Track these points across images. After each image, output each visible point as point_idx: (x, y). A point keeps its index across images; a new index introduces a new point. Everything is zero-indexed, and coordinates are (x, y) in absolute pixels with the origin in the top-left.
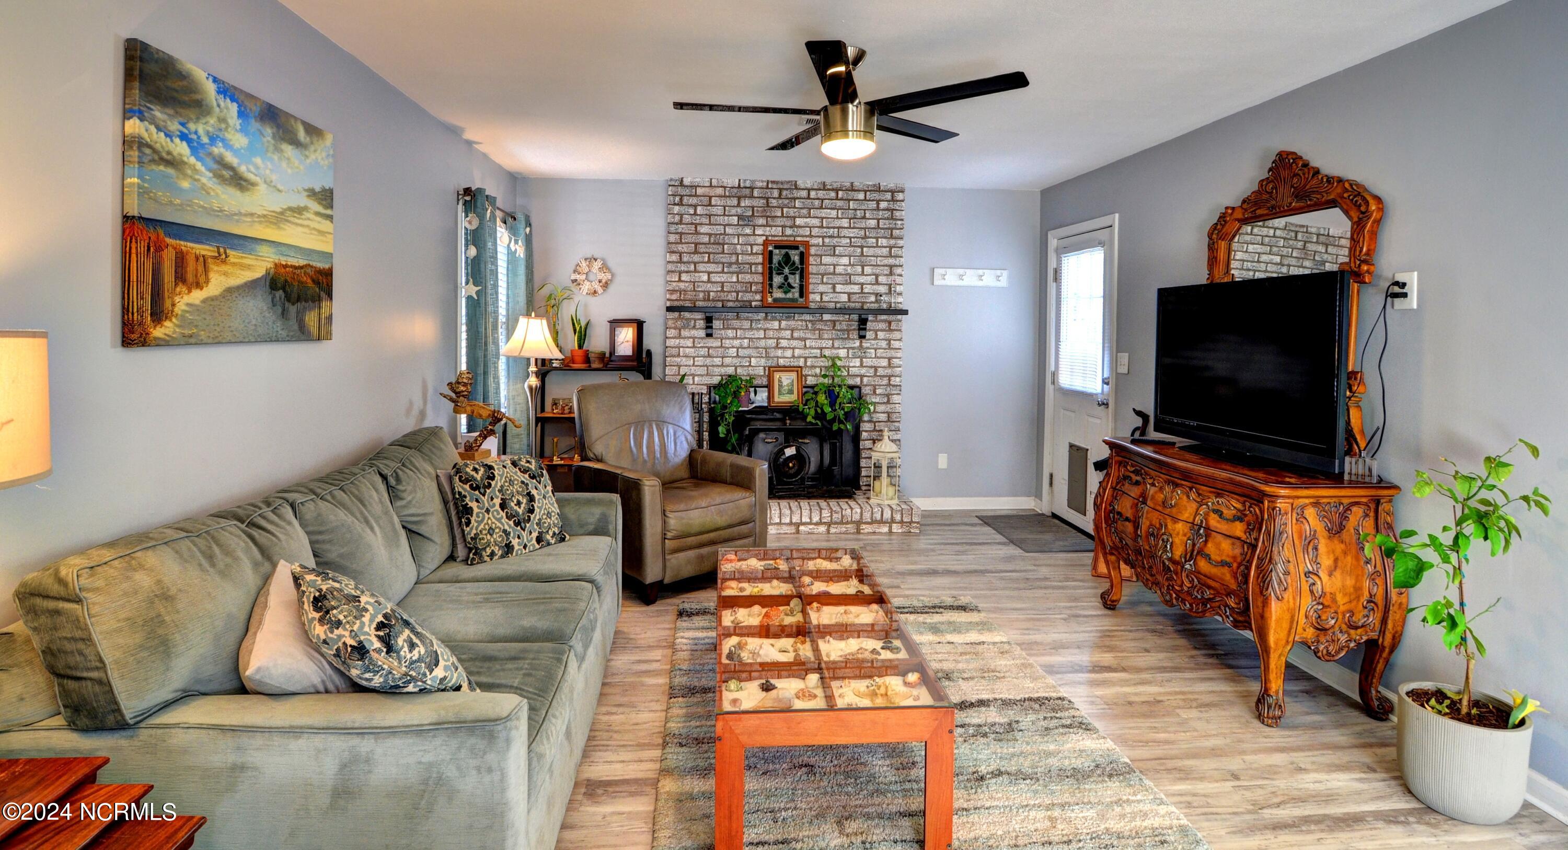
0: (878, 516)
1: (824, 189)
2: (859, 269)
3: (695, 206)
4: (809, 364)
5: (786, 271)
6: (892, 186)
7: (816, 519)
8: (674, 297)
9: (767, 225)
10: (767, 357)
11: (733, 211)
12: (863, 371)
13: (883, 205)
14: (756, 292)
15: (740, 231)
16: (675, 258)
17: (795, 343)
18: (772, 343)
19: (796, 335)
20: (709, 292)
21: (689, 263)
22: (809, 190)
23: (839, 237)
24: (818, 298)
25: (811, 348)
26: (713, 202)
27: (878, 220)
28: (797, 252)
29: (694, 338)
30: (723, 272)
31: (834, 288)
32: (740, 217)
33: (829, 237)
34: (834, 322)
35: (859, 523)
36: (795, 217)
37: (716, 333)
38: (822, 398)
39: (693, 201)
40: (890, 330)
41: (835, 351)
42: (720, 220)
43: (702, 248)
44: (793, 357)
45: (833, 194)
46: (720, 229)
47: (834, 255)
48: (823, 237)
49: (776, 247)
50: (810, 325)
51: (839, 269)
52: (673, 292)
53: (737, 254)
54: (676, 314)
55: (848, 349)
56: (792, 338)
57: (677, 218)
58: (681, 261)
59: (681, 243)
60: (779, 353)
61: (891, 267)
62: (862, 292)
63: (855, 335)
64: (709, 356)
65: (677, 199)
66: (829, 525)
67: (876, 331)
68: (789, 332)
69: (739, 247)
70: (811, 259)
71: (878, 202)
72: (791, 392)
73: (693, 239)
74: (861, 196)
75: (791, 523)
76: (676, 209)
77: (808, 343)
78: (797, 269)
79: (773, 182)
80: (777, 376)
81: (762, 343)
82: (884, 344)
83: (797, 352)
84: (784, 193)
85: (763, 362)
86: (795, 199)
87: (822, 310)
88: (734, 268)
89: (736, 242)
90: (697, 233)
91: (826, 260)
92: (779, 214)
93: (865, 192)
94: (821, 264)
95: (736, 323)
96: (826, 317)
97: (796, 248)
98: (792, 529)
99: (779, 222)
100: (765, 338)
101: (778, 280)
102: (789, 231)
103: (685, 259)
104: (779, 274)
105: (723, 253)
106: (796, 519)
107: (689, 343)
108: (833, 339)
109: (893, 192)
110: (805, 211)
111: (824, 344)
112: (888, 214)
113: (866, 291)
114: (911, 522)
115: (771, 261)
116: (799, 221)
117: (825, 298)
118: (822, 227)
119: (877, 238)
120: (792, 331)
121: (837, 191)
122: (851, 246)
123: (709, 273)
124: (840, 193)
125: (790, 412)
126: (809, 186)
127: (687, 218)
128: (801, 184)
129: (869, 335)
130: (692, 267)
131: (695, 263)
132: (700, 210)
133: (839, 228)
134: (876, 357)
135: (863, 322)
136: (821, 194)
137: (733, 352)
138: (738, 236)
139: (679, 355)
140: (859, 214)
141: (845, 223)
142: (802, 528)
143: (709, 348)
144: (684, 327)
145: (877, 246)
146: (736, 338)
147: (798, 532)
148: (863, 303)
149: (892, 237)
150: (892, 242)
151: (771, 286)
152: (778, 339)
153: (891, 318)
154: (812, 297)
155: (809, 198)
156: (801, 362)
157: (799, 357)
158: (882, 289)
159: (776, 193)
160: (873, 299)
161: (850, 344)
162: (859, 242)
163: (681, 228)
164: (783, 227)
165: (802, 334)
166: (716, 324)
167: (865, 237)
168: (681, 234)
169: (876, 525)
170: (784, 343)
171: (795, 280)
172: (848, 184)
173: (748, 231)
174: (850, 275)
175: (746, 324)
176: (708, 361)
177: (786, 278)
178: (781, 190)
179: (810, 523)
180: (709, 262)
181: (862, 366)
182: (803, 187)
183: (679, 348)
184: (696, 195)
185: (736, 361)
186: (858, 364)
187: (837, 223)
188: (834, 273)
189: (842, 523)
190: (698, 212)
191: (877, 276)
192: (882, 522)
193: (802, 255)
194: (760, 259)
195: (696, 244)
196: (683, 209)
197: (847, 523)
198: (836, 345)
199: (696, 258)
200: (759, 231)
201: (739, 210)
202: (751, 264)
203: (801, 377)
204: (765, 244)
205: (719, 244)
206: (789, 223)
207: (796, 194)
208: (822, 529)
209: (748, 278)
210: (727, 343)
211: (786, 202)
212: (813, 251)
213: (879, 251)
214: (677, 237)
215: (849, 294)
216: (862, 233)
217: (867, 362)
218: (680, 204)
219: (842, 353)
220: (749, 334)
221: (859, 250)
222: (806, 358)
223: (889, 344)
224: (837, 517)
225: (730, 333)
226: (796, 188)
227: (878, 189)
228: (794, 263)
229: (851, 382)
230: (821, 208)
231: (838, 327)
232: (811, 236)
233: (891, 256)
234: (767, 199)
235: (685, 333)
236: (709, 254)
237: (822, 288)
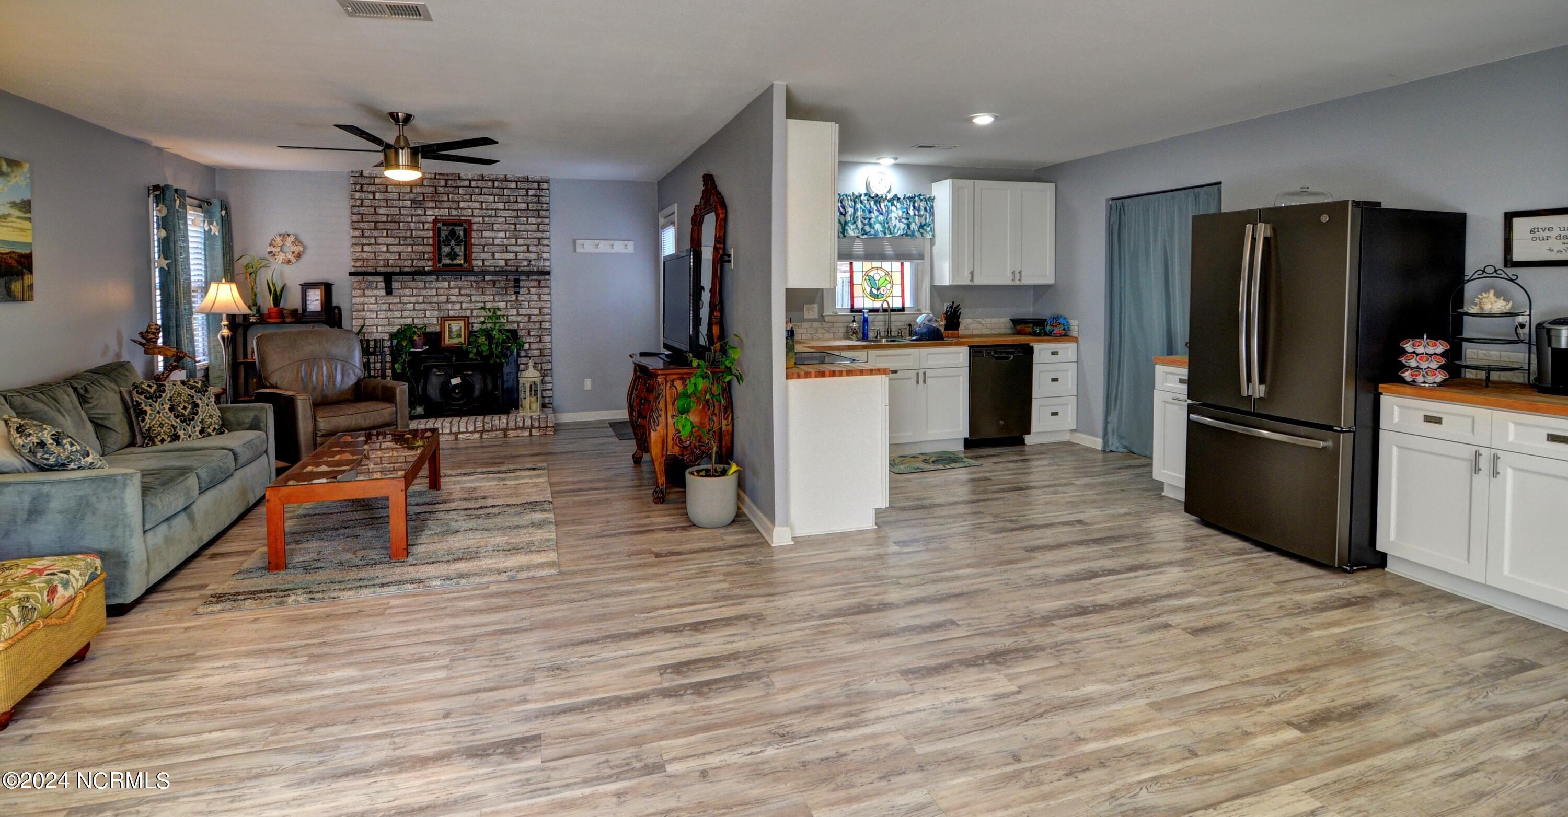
0: (521, 424)
1: (483, 180)
2: (513, 241)
3: (374, 193)
4: (474, 314)
5: (453, 242)
6: (537, 178)
7: (471, 429)
8: (358, 264)
9: (436, 208)
10: (439, 310)
11: (407, 197)
12: (519, 319)
13: (531, 192)
14: (428, 260)
15: (413, 212)
16: (358, 233)
17: (462, 299)
18: (443, 299)
19: (463, 292)
20: (388, 260)
21: (370, 237)
22: (470, 181)
23: (496, 216)
24: (480, 263)
25: (476, 302)
26: (389, 190)
27: (528, 204)
28: (462, 228)
29: (376, 296)
30: (399, 244)
31: (493, 256)
32: (413, 201)
33: (489, 216)
34: (494, 282)
35: (505, 430)
36: (459, 202)
37: (395, 292)
38: (482, 340)
39: (373, 188)
40: (540, 287)
41: (496, 304)
42: (396, 203)
43: (380, 226)
44: (461, 309)
45: (490, 184)
46: (397, 211)
47: (493, 230)
48: (483, 217)
49: (443, 225)
50: (474, 285)
51: (497, 241)
52: (356, 260)
53: (412, 230)
54: (360, 278)
55: (506, 302)
56: (460, 295)
57: (359, 202)
58: (363, 236)
59: (362, 221)
60: (450, 306)
61: (539, 239)
62: (516, 259)
63: (511, 291)
64: (390, 310)
65: (358, 187)
66: (482, 432)
67: (529, 288)
68: (457, 290)
69: (412, 224)
70: (473, 233)
71: (527, 190)
72: (459, 336)
73: (374, 218)
74: (513, 185)
75: (451, 433)
76: (358, 195)
77: (473, 298)
78: (461, 241)
79: (440, 174)
80: (447, 323)
81: (435, 299)
82: (535, 298)
83: (464, 305)
84: (450, 182)
85: (436, 313)
86: (459, 187)
87: (484, 273)
88: (409, 241)
89: (410, 220)
90: (376, 213)
91: (486, 234)
92: (446, 199)
93: (517, 182)
94: (482, 237)
95: (413, 284)
96: (488, 278)
97: (461, 225)
98: (452, 437)
99: (446, 205)
100: (437, 295)
101: (446, 250)
102: (454, 212)
103: (366, 234)
104: (446, 245)
105: (399, 229)
106: (455, 430)
107: (373, 300)
108: (494, 295)
109: (539, 182)
110: (467, 197)
111: (486, 298)
112: (535, 199)
113: (519, 257)
114: (547, 427)
115: (439, 236)
116: (462, 205)
117: (486, 263)
118: (482, 209)
119: (527, 218)
120: (460, 289)
121: (493, 181)
122: (506, 223)
123: (388, 245)
124: (496, 184)
125: (457, 351)
126: (470, 177)
127: (367, 203)
128: (463, 175)
129: (522, 291)
130: (373, 241)
131: (375, 238)
132: (378, 196)
133: (496, 210)
134: (529, 307)
135: (517, 281)
136: (480, 184)
137: (410, 306)
138: (412, 216)
139: (364, 310)
140: (512, 199)
141: (501, 206)
142: (460, 436)
143: (389, 304)
144: (368, 288)
145: (528, 224)
146: (413, 295)
147: (457, 439)
148: (517, 267)
149: (539, 216)
150: (539, 220)
151: (440, 254)
152: (448, 296)
153: (541, 277)
154: (475, 263)
155: (470, 186)
156: (468, 313)
157: (467, 309)
158: (533, 256)
159: (442, 183)
160: (525, 263)
161: (508, 298)
162: (513, 220)
163: (362, 210)
164: (450, 209)
165: (468, 292)
166: (395, 285)
167: (518, 217)
168: (362, 214)
169: (519, 431)
170: (453, 299)
171: (460, 250)
172: (502, 177)
173: (420, 212)
174: (506, 246)
175: (421, 285)
176: (389, 314)
177: (452, 249)
178: (447, 180)
179: (467, 432)
180: (387, 236)
181: (518, 314)
182: (464, 177)
183: (364, 304)
184: (374, 184)
185: (413, 314)
186: (515, 313)
187: (495, 206)
188: (493, 244)
189: (492, 430)
190: (377, 197)
191: (528, 246)
192: (523, 428)
193: (465, 231)
194: (431, 234)
195: (376, 223)
196: (363, 195)
197: (496, 430)
198: (497, 299)
199: (376, 233)
200: (429, 212)
201: (412, 196)
202: (423, 238)
203: (468, 324)
204: (435, 221)
205: (395, 222)
206: (454, 206)
207: (459, 183)
208: (477, 436)
209: (421, 248)
210: (405, 299)
211: (451, 189)
212: (475, 227)
213: (529, 227)
214: (359, 217)
215: (506, 260)
216: (515, 213)
217: (522, 311)
218: (361, 190)
219: (502, 305)
220: (424, 292)
221: (513, 226)
222: (472, 310)
223: (540, 298)
224: (487, 426)
225: (407, 292)
226: (460, 179)
227: (527, 180)
228: (459, 236)
229: (508, 327)
230: (481, 194)
231: (497, 285)
232: (473, 216)
233: (539, 231)
234: (436, 187)
235: (367, 292)
236: (387, 230)
237: (483, 256)
